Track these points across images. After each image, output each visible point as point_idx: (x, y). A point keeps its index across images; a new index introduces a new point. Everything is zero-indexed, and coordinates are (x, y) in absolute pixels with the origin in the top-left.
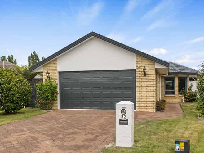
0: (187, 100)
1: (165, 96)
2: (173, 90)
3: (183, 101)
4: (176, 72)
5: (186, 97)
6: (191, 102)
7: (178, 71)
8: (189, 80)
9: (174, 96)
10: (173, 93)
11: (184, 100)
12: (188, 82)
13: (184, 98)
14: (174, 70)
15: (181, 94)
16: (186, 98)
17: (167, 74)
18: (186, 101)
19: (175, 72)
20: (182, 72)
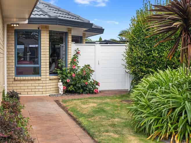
0: (71, 88)
1: (15, 80)
2: (38, 64)
3: (61, 92)
4: (47, 17)
5: (68, 80)
6: (79, 93)
7: (49, 16)
8: (72, 41)
9: (39, 80)
10: (37, 72)
11: (62, 89)
12: (70, 44)
13: (61, 83)
14: (41, 13)
15: (55, 73)
16: (66, 83)
17: (24, 19)
18: (67, 92)
19: (42, 17)
20: (59, 18)
